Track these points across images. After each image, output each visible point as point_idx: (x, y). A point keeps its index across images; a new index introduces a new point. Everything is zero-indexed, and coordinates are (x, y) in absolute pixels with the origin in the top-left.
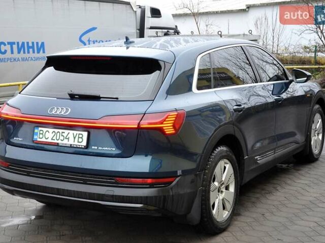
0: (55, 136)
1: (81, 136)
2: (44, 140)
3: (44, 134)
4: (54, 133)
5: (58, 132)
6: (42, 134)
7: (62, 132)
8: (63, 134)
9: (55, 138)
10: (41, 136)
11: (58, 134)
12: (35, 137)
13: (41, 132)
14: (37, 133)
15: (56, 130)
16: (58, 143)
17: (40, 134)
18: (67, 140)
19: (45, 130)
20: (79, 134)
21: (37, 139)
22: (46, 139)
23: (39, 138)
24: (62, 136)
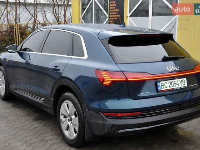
1: (183, 81)
2: (165, 89)
3: (164, 85)
4: (170, 83)
5: (172, 82)
6: (163, 85)
8: (175, 82)
9: (171, 86)
10: (163, 87)
11: (172, 83)
12: (159, 88)
13: (162, 84)
15: (171, 81)
16: (174, 89)
17: (161, 85)
18: (178, 85)
19: (164, 82)
20: (183, 80)
21: (160, 89)
22: (166, 88)
23: (162, 88)
24: (175, 83)
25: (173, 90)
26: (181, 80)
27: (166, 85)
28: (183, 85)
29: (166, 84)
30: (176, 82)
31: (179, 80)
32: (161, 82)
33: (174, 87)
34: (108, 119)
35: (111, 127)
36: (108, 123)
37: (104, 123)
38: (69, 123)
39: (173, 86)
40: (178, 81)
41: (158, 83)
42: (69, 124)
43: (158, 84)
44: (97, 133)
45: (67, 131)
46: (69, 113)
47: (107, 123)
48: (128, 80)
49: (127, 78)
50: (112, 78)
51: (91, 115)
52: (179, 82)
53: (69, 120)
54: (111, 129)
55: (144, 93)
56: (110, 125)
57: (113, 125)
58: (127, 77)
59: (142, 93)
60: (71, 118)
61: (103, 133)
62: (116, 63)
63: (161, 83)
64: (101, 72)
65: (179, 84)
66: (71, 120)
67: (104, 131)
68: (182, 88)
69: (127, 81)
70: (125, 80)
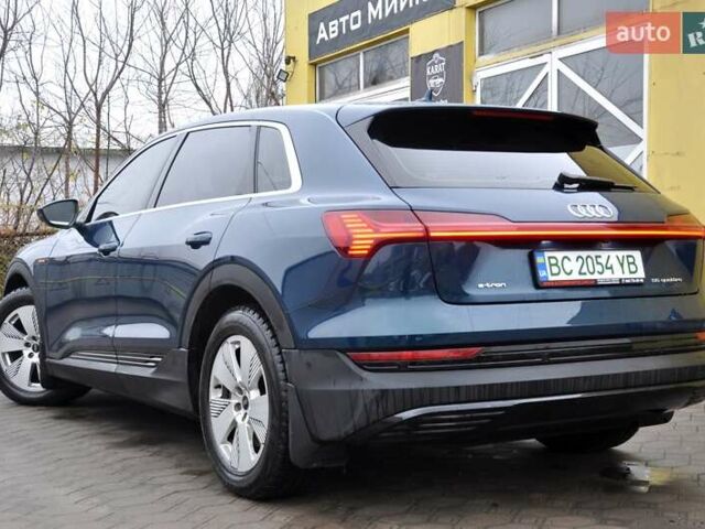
0: (585, 266)
1: (631, 260)
2: (563, 277)
3: (560, 264)
7: (597, 257)
8: (599, 260)
9: (584, 270)
10: (555, 270)
11: (589, 259)
12: (542, 274)
13: (553, 261)
14: (544, 264)
15: (584, 254)
17: (551, 265)
19: (559, 255)
20: (628, 256)
21: (547, 277)
23: (552, 274)
24: (598, 263)
25: (594, 285)
26: (621, 254)
27: (568, 266)
28: (631, 273)
29: (566, 260)
30: (603, 260)
31: (613, 254)
32: (547, 254)
33: (596, 276)
34: (365, 374)
35: (376, 398)
36: (365, 387)
37: (353, 387)
38: (239, 416)
39: (591, 270)
40: (613, 256)
41: (536, 254)
42: (239, 420)
43: (539, 260)
44: (328, 432)
45: (229, 445)
46: (239, 379)
47: (361, 388)
48: (432, 234)
49: (427, 229)
50: (377, 231)
51: (309, 365)
52: (614, 262)
53: (238, 406)
54: (374, 408)
55: (488, 285)
56: (373, 391)
57: (384, 393)
58: (428, 225)
59: (481, 286)
60: (245, 398)
61: (349, 428)
62: (391, 188)
63: (549, 258)
64: (344, 216)
65: (614, 268)
66: (246, 407)
67: (352, 416)
68: (628, 281)
69: (426, 239)
70: (421, 234)
